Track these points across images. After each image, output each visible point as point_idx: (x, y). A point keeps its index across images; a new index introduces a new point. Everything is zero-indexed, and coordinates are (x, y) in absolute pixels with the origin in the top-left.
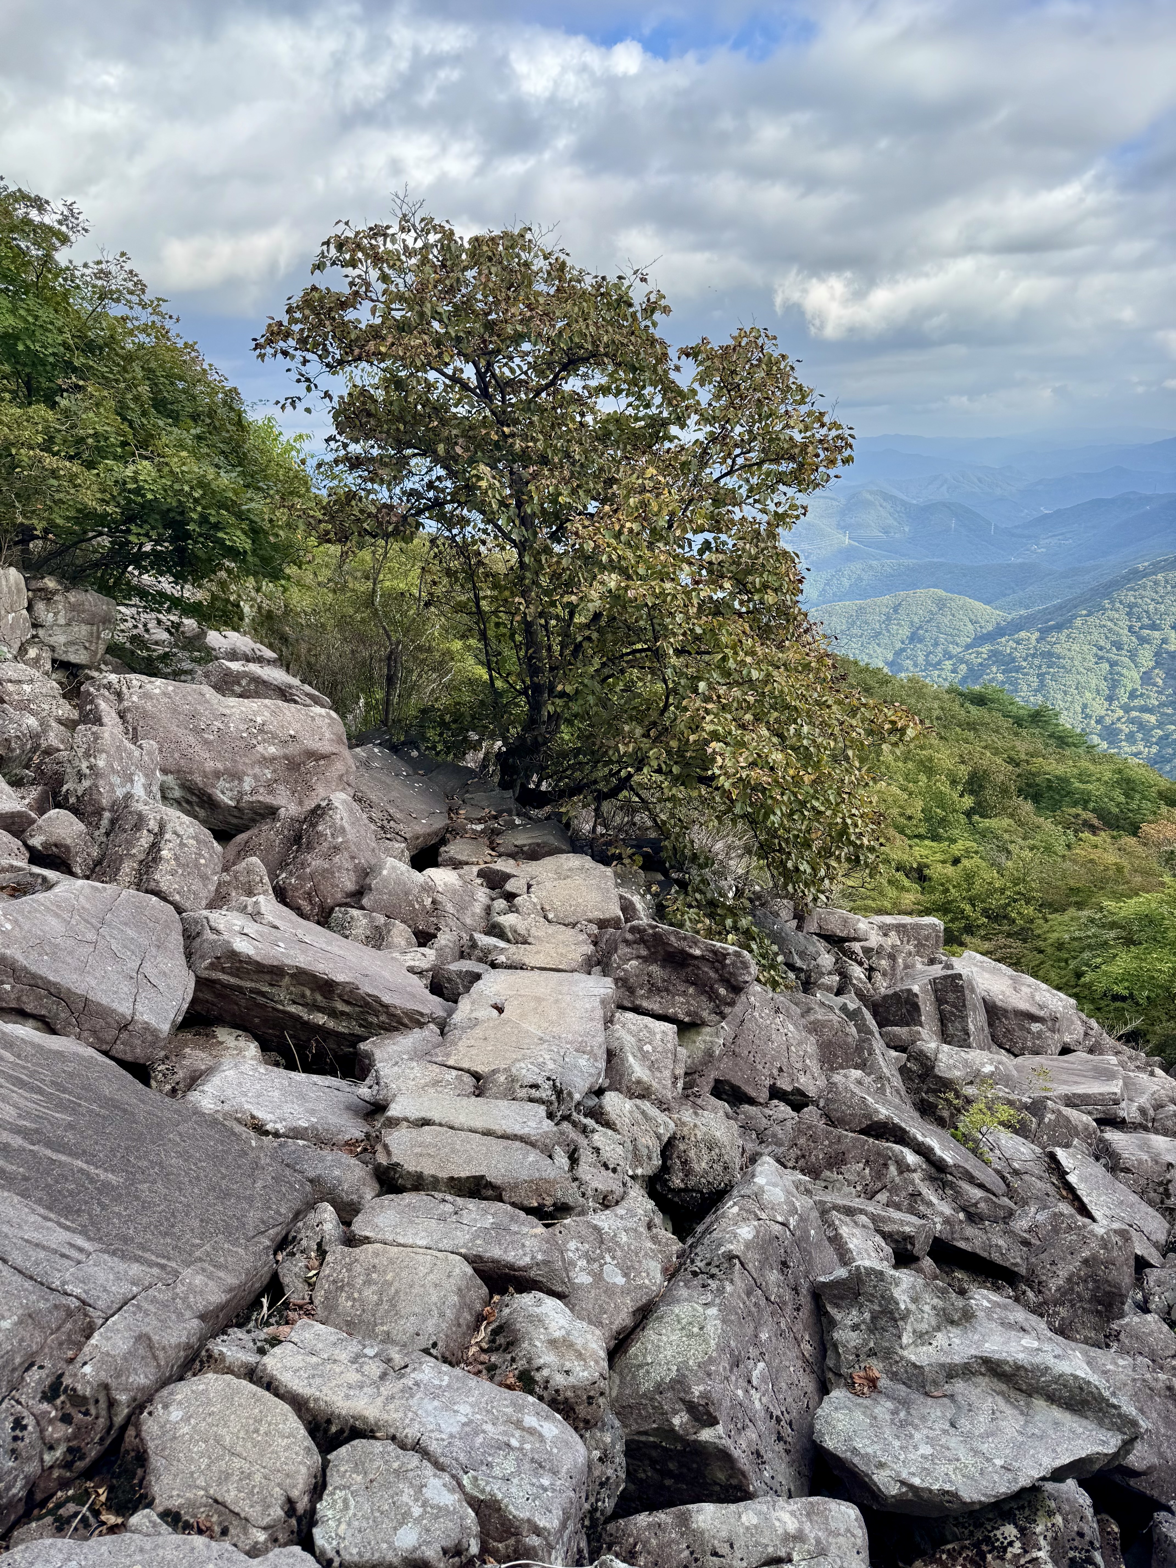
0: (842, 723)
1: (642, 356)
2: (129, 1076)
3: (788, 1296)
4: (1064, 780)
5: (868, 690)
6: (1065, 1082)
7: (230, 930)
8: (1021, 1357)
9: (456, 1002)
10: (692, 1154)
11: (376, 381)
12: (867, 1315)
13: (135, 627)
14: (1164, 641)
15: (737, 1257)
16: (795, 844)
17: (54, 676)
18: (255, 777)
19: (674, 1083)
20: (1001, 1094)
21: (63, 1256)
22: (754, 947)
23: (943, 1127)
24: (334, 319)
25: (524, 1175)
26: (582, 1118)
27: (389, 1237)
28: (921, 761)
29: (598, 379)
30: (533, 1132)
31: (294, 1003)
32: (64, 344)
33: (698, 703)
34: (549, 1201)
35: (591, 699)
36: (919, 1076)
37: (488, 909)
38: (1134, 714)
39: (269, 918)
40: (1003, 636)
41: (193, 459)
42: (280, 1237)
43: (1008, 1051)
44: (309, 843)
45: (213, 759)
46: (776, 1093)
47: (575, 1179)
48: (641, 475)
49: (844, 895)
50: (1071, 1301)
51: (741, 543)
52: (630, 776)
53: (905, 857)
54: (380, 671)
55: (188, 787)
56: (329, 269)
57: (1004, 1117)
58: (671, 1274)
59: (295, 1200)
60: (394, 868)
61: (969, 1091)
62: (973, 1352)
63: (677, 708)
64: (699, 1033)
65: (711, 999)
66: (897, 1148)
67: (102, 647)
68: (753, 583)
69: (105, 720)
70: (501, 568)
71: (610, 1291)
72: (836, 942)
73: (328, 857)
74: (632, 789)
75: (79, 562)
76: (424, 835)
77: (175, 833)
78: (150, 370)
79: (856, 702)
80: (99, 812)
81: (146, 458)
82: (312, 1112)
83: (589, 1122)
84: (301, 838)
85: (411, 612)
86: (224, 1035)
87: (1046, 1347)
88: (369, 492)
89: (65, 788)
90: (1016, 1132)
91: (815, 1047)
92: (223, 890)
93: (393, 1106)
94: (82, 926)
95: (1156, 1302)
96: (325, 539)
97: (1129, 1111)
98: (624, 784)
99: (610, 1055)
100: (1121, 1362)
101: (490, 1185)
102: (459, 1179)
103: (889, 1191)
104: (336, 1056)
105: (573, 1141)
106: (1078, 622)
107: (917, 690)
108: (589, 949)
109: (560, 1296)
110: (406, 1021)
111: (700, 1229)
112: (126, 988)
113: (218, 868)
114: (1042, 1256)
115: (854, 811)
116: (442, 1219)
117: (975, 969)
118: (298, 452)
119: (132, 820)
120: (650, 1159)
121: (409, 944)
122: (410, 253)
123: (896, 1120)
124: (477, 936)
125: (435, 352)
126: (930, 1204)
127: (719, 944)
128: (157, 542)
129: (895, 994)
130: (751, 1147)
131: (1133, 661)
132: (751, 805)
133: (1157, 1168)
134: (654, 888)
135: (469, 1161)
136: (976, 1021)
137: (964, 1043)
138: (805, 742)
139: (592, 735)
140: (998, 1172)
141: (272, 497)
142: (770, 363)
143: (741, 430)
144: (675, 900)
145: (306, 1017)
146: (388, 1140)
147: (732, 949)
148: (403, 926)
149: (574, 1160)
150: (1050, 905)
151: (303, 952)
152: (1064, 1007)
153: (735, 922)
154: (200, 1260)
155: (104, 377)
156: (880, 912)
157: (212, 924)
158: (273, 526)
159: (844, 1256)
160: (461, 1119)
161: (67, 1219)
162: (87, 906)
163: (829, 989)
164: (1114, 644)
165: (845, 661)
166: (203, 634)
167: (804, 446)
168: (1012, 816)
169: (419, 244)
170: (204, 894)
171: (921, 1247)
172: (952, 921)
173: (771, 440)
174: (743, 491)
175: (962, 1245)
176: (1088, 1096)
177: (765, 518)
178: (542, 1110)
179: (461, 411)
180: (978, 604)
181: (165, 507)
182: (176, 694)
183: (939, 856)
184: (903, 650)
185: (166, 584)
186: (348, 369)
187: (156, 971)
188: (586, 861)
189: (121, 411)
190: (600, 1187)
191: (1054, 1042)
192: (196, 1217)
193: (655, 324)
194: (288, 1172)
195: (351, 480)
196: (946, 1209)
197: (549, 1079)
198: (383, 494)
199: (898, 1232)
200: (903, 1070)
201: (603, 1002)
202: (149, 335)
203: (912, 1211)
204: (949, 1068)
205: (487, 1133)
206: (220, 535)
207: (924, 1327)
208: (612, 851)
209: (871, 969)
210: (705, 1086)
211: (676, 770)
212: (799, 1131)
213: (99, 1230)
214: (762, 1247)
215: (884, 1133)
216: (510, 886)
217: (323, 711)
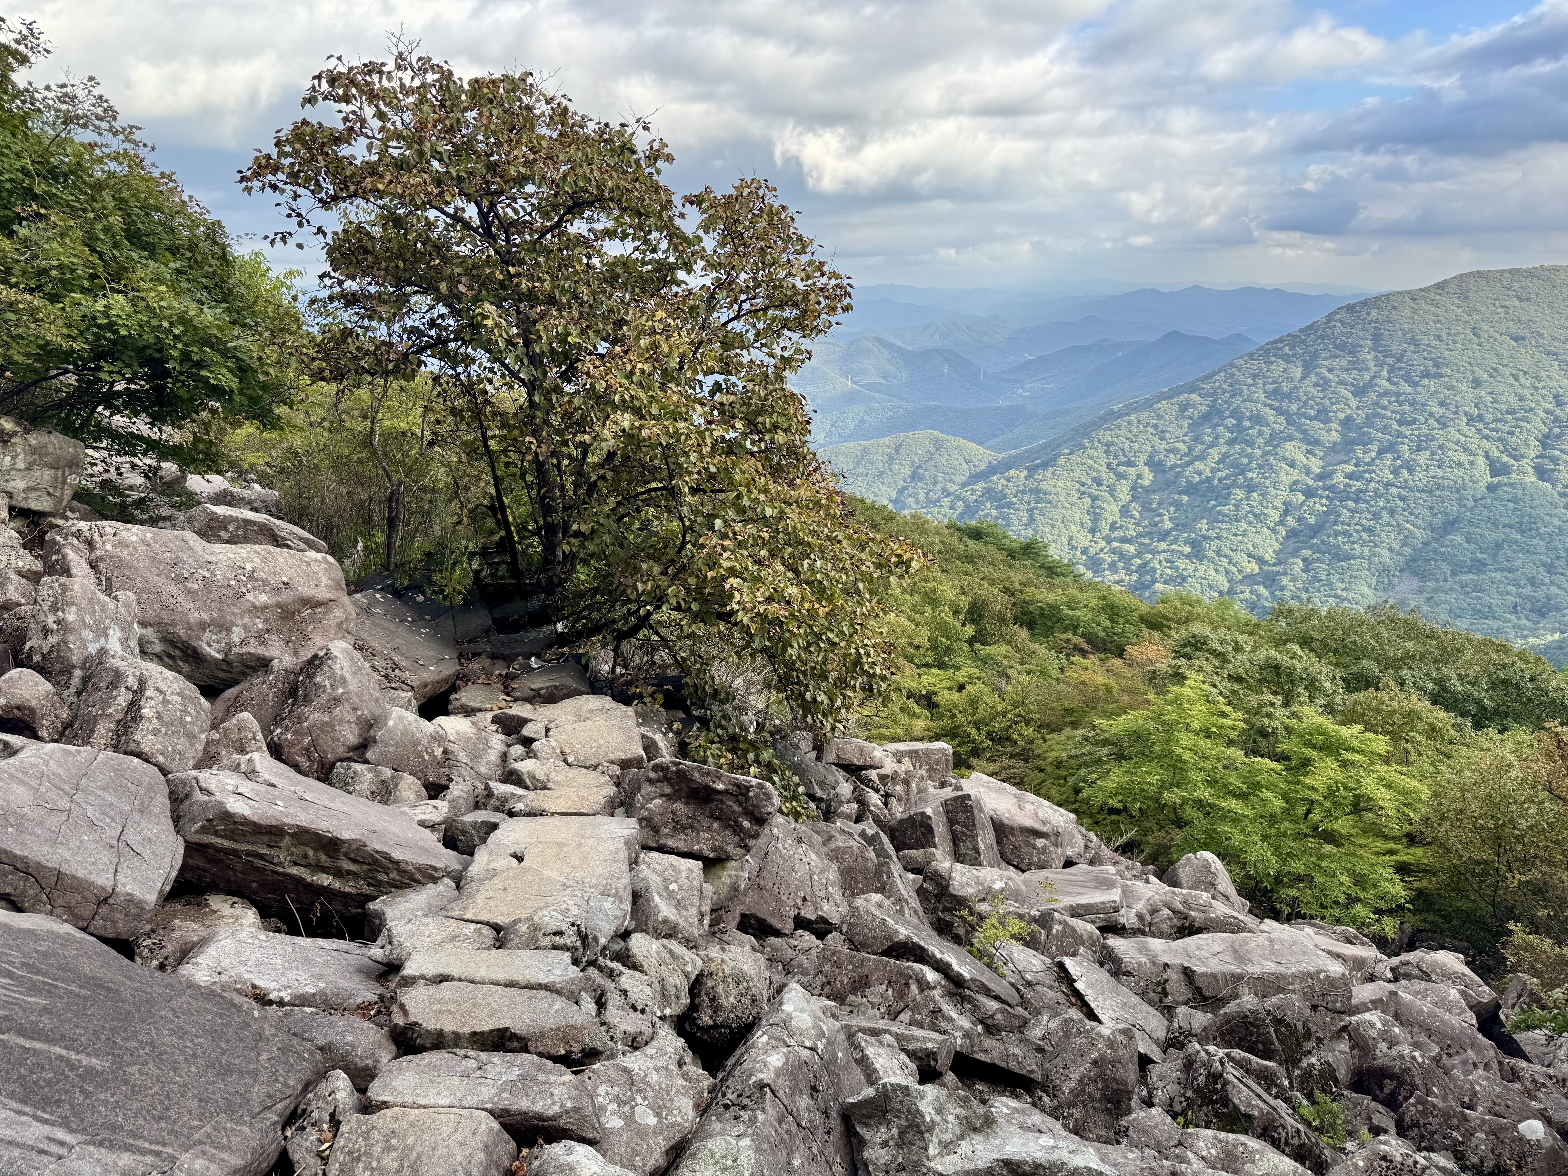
0: (852, 558)
1: (647, 202)
2: (113, 953)
3: (818, 1120)
4: (1055, 608)
5: (874, 527)
6: (1070, 894)
7: (222, 790)
8: (1040, 1156)
9: (471, 854)
10: (720, 990)
11: (373, 217)
12: (895, 1131)
13: (107, 471)
14: (1139, 476)
15: (768, 1085)
16: (813, 676)
17: (12, 525)
18: (245, 627)
19: (701, 921)
20: (1011, 909)
21: (41, 1152)
22: (776, 779)
23: (960, 944)
24: (327, 154)
25: (551, 1023)
26: (608, 963)
27: (409, 1100)
28: (926, 594)
29: (604, 222)
30: (557, 980)
31: (296, 864)
32: (24, 170)
33: (715, 540)
34: (577, 1048)
35: (608, 538)
36: (936, 896)
37: (504, 757)
38: (1115, 544)
39: (266, 775)
40: (994, 474)
41: (172, 294)
42: (288, 1112)
43: (1016, 867)
44: (306, 695)
45: (198, 610)
46: (801, 923)
47: (603, 1024)
48: (651, 318)
49: (859, 724)
50: (1083, 1102)
51: (750, 386)
52: (649, 614)
53: (914, 685)
54: (379, 513)
55: (170, 640)
56: (320, 103)
57: (1015, 930)
58: (703, 1110)
59: (305, 1069)
60: (400, 718)
61: (983, 907)
62: (995, 1156)
63: (694, 545)
64: (724, 868)
65: (735, 833)
66: (917, 966)
67: (68, 494)
68: (763, 424)
69: (74, 571)
70: (509, 408)
71: (642, 1132)
72: (854, 770)
73: (328, 709)
74: (651, 627)
75: (41, 401)
76: (433, 683)
77: (157, 689)
78: (122, 200)
79: (864, 537)
80: (68, 671)
81: (119, 292)
82: (320, 977)
83: (616, 965)
84: (297, 690)
85: (413, 452)
86: (217, 902)
87: (1062, 1143)
88: (367, 329)
89: (28, 645)
90: (1027, 944)
91: (836, 875)
92: (212, 749)
93: (408, 964)
94: (53, 794)
95: (1160, 1096)
96: (318, 376)
97: (1128, 918)
98: (644, 621)
99: (636, 896)
100: (1130, 1156)
101: (515, 1037)
102: (482, 1033)
103: (912, 1010)
104: (342, 916)
105: (599, 986)
106: (1062, 460)
107: (920, 525)
108: (612, 790)
109: (591, 1142)
110: (418, 876)
111: (730, 1062)
112: (105, 858)
113: (207, 726)
114: (1056, 1061)
115: (866, 641)
116: (465, 1075)
117: (982, 790)
118: (289, 288)
119: (108, 678)
120: (678, 998)
121: (420, 797)
122: (407, 91)
123: (915, 939)
124: (492, 784)
125: (436, 191)
126: (950, 1020)
127: (742, 777)
128: (129, 381)
129: (910, 817)
130: (777, 978)
131: (1112, 496)
132: (770, 639)
133: (1155, 969)
134: (676, 726)
135: (492, 1014)
136: (985, 840)
137: (975, 862)
138: (819, 576)
139: (609, 574)
140: (1013, 985)
141: (260, 335)
142: (771, 214)
143: (747, 276)
144: (696, 737)
145: (309, 879)
146: (404, 999)
147: (754, 781)
148: (411, 779)
149: (601, 1004)
150: (1048, 726)
151: (305, 810)
152: (1066, 822)
153: (757, 756)
154: (200, 1142)
155: (68, 206)
156: (894, 739)
157: (203, 784)
158: (263, 365)
159: (870, 1075)
160: (482, 973)
161: (44, 1111)
162: (59, 771)
163: (848, 817)
164: (1094, 480)
165: (853, 499)
166: (184, 478)
167: (806, 294)
168: (1009, 643)
169: (417, 83)
170: (190, 754)
171: (943, 1062)
172: (960, 745)
173: (775, 288)
174: (751, 335)
175: (981, 1057)
176: (1091, 905)
177: (772, 361)
178: (567, 957)
179: (464, 250)
180: (972, 445)
181: (141, 344)
182: (156, 542)
183: (945, 684)
184: (905, 488)
185: (141, 426)
186: (342, 205)
187: (139, 838)
188: (607, 702)
189: (90, 241)
190: (629, 1029)
191: (1058, 855)
192: (194, 1097)
193: (658, 172)
194: (295, 1041)
195: (346, 317)
196: (965, 1023)
197: (573, 925)
198: (381, 332)
199: (921, 1049)
200: (921, 892)
201: (627, 843)
202: (120, 163)
203: (934, 1028)
204: (962, 886)
205: (510, 984)
206: (204, 373)
207: (948, 1137)
208: (633, 690)
209: (887, 795)
210: (731, 922)
211: (695, 606)
212: (824, 958)
213: (82, 1120)
214: (792, 1073)
215: (905, 953)
216: (527, 731)
217: (319, 556)
